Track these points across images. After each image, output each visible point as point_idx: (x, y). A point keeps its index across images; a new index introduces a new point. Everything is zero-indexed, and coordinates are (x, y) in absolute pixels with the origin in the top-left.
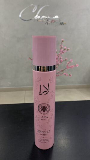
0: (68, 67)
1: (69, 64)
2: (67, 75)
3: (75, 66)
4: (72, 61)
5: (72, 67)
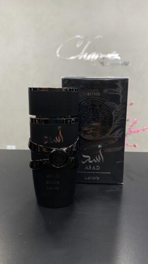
0: (130, 132)
1: (132, 126)
2: (131, 146)
3: (143, 130)
4: (138, 122)
5: (138, 131)
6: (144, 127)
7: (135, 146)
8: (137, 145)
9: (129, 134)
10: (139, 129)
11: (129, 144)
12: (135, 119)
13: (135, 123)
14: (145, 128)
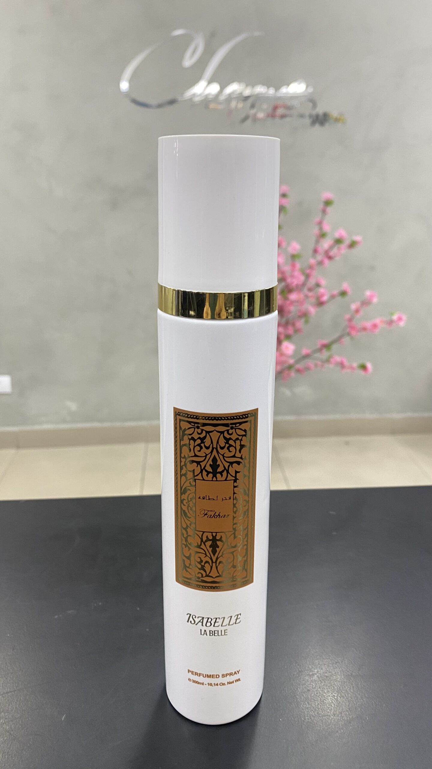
0: (353, 328)
2: (352, 368)
3: (391, 323)
4: (375, 300)
5: (375, 326)
6: (392, 314)
7: (364, 367)
8: (369, 365)
9: (349, 334)
10: (377, 321)
11: (346, 363)
12: (368, 293)
13: (366, 303)
14: (395, 317)
